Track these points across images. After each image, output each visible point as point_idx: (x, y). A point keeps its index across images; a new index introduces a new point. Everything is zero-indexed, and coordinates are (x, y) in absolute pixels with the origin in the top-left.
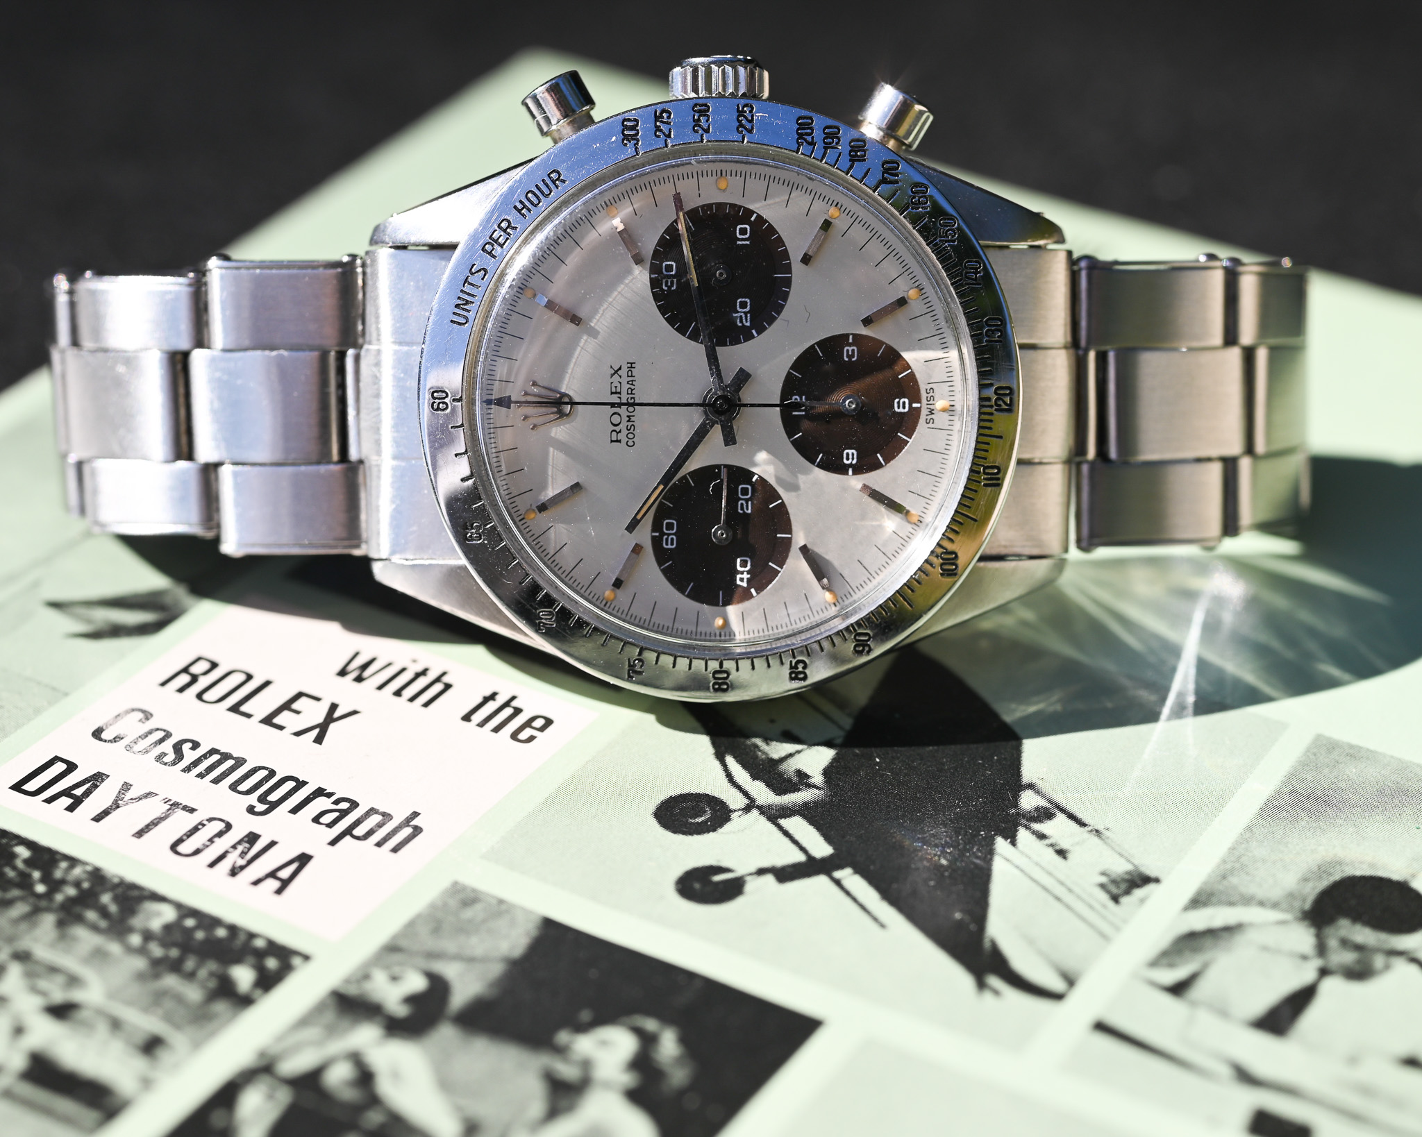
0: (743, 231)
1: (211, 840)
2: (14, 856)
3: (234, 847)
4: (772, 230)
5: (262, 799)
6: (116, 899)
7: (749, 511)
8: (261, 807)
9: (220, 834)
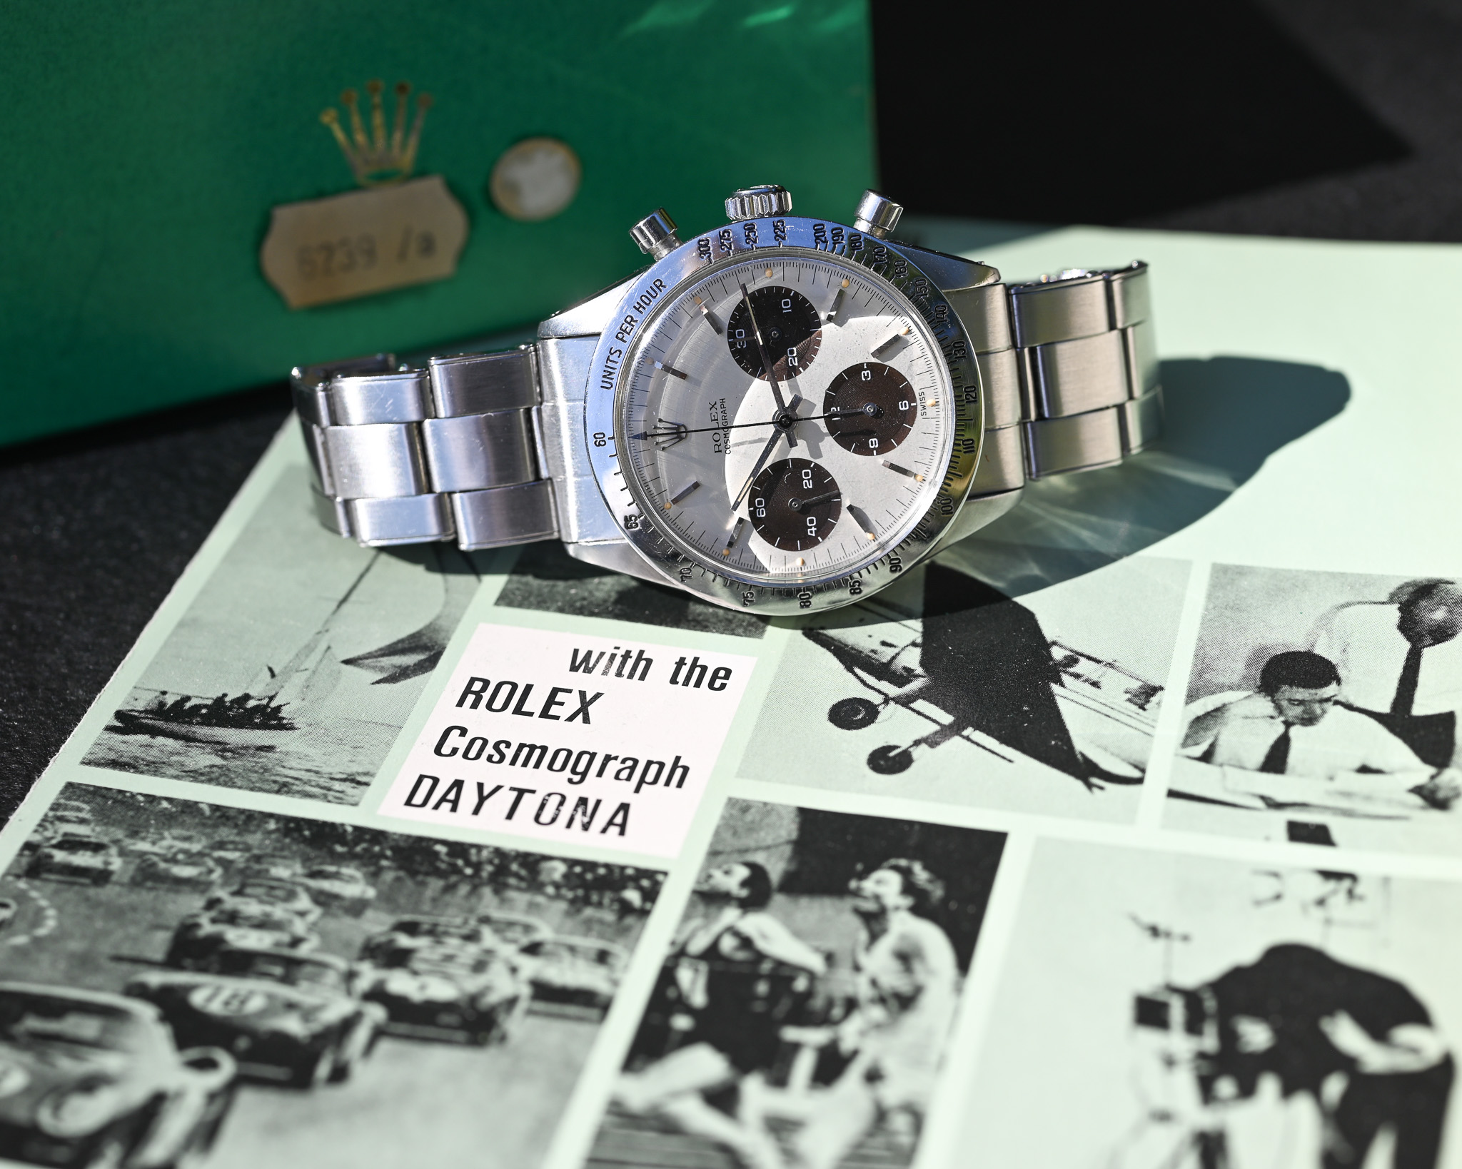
0: (786, 304)
1: (558, 809)
2: (437, 854)
3: (575, 810)
4: (805, 300)
5: (574, 771)
6: (522, 865)
7: (811, 487)
8: (577, 778)
9: (561, 803)
